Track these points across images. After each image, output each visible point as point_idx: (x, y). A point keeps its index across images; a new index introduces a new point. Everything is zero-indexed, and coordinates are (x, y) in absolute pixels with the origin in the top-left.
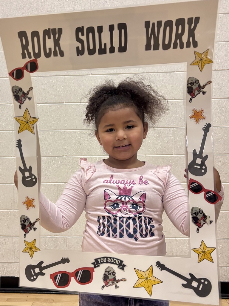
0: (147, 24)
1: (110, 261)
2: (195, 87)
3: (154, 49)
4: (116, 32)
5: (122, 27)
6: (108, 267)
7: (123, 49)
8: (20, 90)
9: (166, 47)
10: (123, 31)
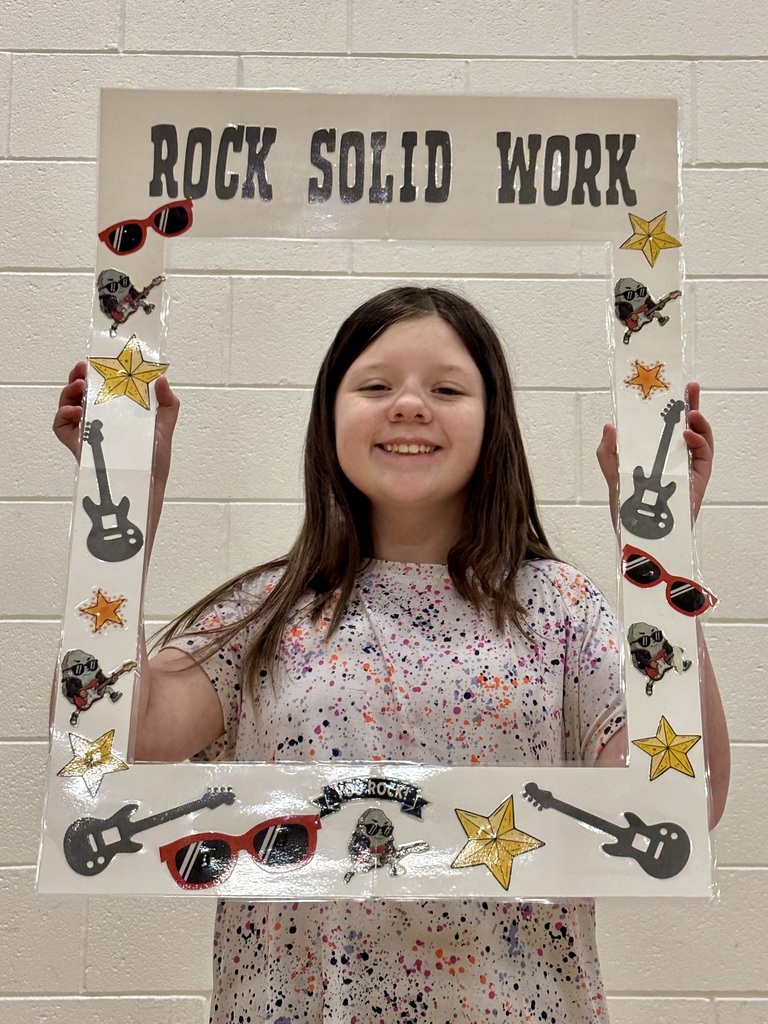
0: (503, 139)
1: (376, 789)
2: (637, 303)
3: (522, 202)
4: (421, 150)
5: (438, 139)
6: (370, 811)
7: (436, 195)
8: (124, 281)
9: (554, 198)
10: (439, 150)
